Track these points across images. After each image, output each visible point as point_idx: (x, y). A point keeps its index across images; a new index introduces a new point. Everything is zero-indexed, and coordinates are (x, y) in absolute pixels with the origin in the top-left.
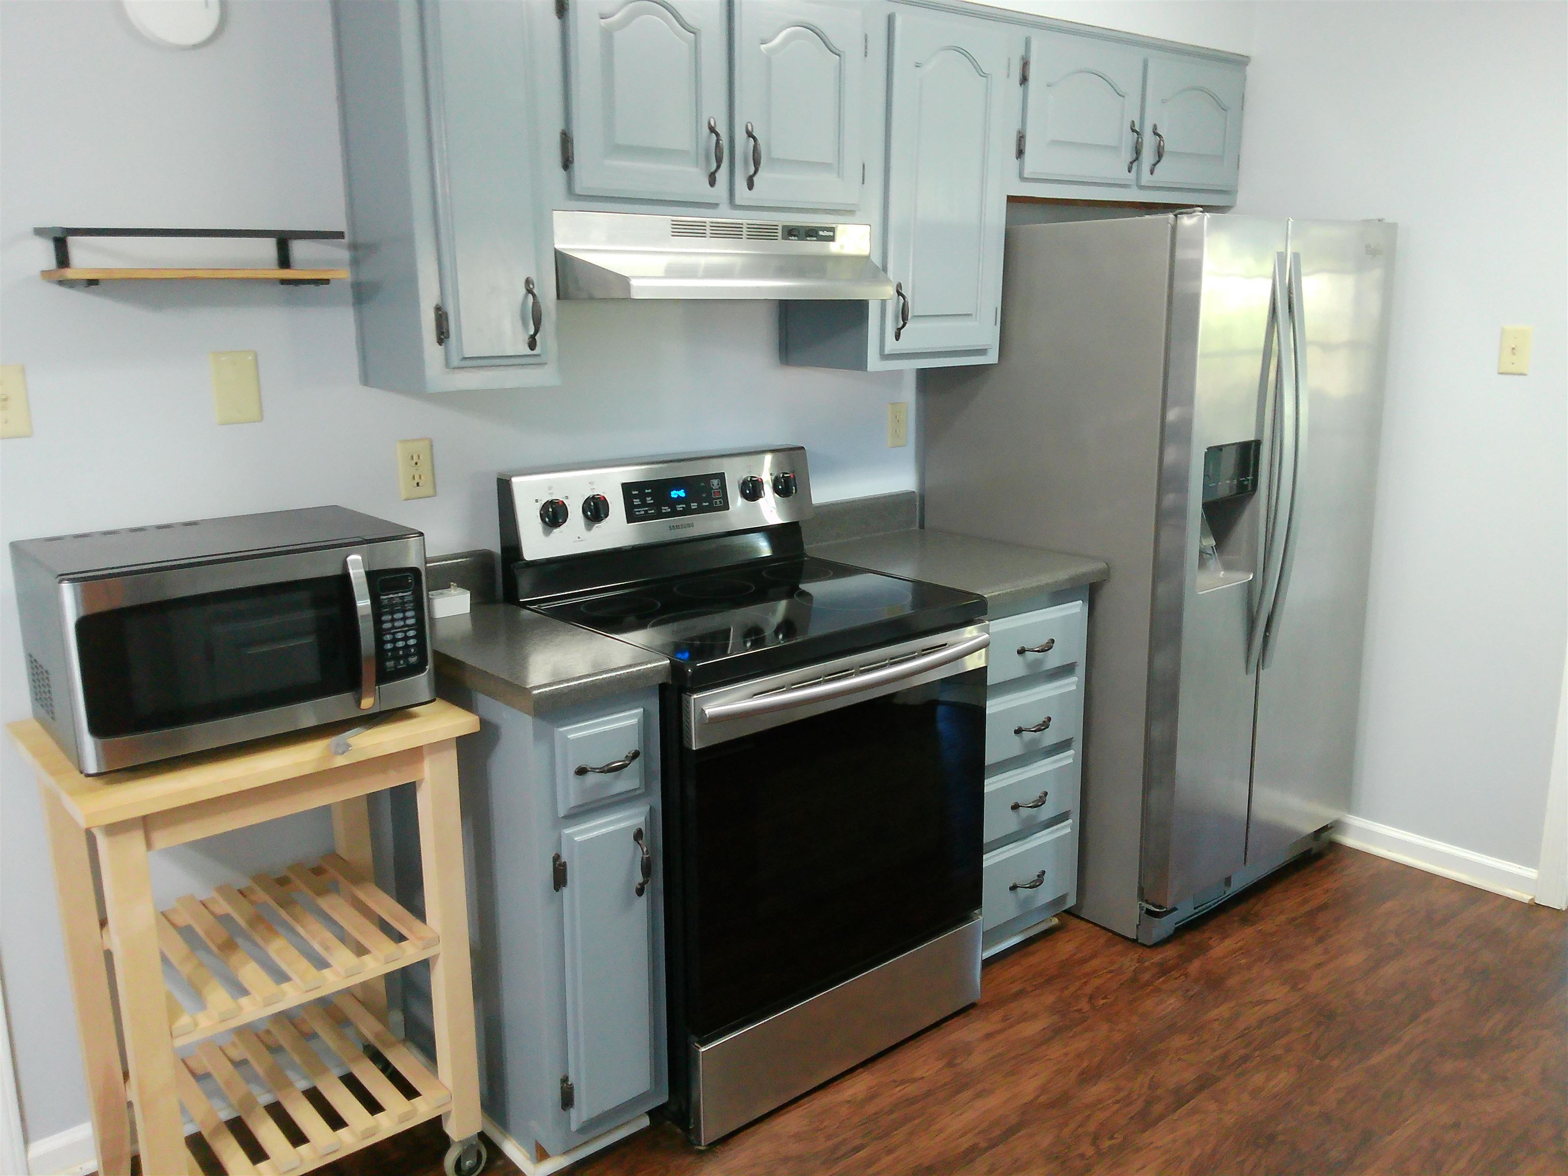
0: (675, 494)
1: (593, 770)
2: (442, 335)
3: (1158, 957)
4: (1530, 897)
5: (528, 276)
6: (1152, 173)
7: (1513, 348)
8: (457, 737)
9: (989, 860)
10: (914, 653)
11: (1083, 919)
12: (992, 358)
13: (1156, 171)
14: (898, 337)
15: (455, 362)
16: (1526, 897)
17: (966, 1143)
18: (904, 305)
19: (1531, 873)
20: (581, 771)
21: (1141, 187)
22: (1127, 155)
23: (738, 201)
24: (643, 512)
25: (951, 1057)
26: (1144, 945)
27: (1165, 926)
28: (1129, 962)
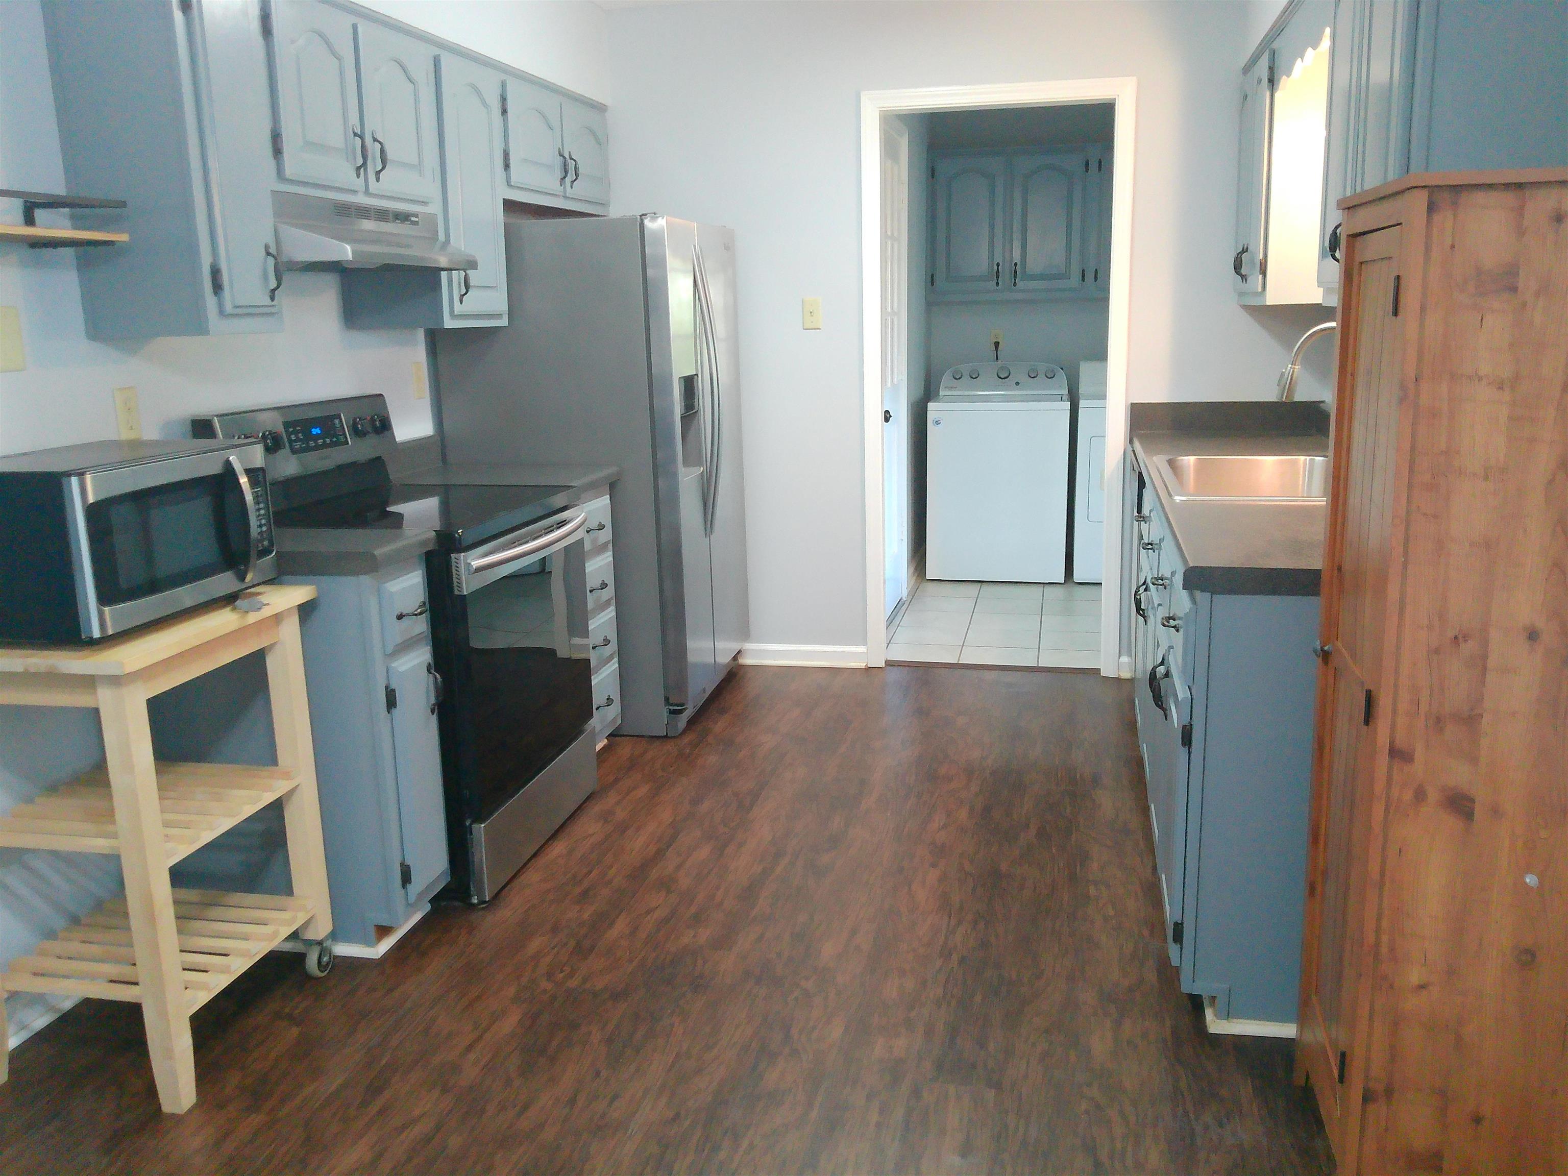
0: (315, 431)
1: (408, 615)
2: (217, 287)
3: (686, 740)
4: (865, 664)
5: (264, 243)
6: (572, 187)
7: (811, 312)
8: (299, 605)
9: (595, 681)
10: (553, 526)
11: (624, 736)
12: (504, 322)
13: (574, 186)
14: (461, 302)
15: (229, 308)
16: (863, 665)
17: (652, 849)
18: (465, 275)
19: (862, 649)
20: (400, 617)
21: (565, 197)
22: (559, 174)
23: (371, 190)
24: (298, 446)
25: (606, 817)
26: (674, 737)
27: (682, 721)
28: (670, 747)
